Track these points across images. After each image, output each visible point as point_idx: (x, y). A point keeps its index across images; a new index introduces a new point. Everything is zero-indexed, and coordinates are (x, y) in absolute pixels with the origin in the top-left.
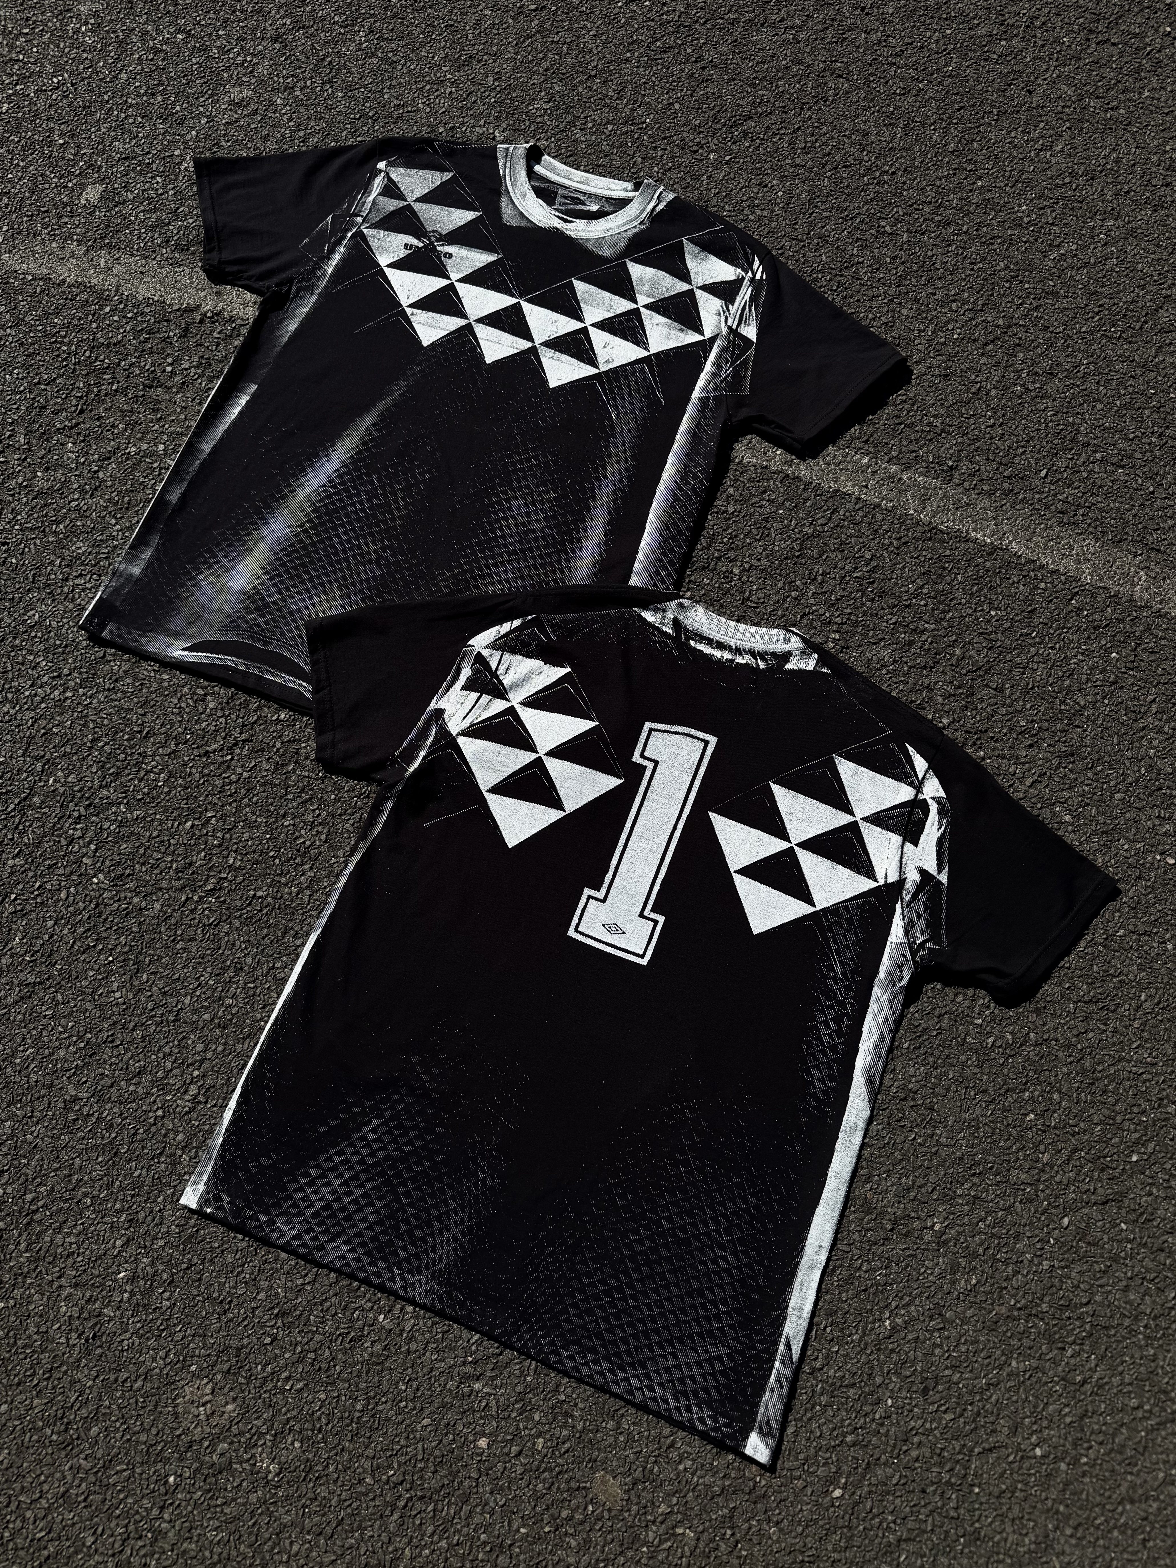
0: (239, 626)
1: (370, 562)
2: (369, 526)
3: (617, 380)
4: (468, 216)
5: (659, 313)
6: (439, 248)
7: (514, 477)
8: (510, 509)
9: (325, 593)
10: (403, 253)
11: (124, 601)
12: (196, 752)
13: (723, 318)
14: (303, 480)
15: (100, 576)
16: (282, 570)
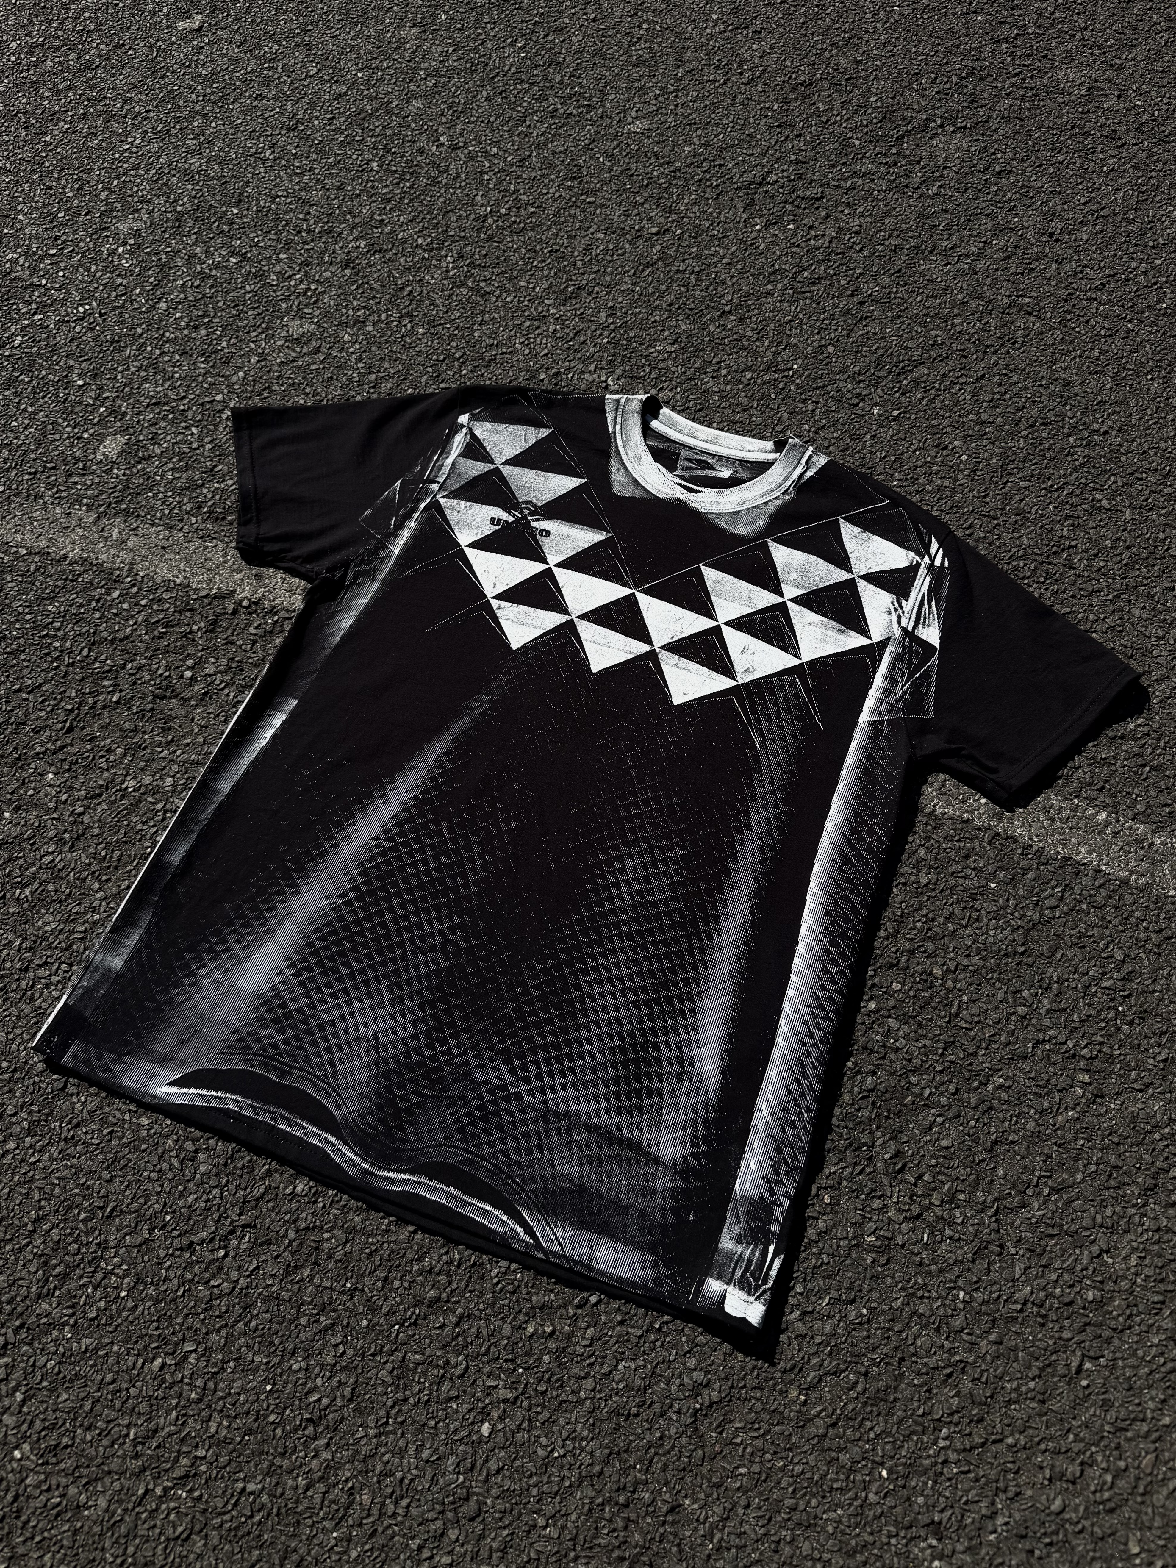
0: (248, 1047)
1: (433, 948)
2: (435, 896)
3: (761, 696)
4: (570, 483)
5: (811, 609)
6: (534, 524)
7: (627, 825)
8: (623, 871)
9: (370, 996)
10: (488, 529)
11: (97, 1007)
12: (176, 1243)
13: (895, 618)
14: (350, 829)
15: (71, 965)
16: (313, 960)
